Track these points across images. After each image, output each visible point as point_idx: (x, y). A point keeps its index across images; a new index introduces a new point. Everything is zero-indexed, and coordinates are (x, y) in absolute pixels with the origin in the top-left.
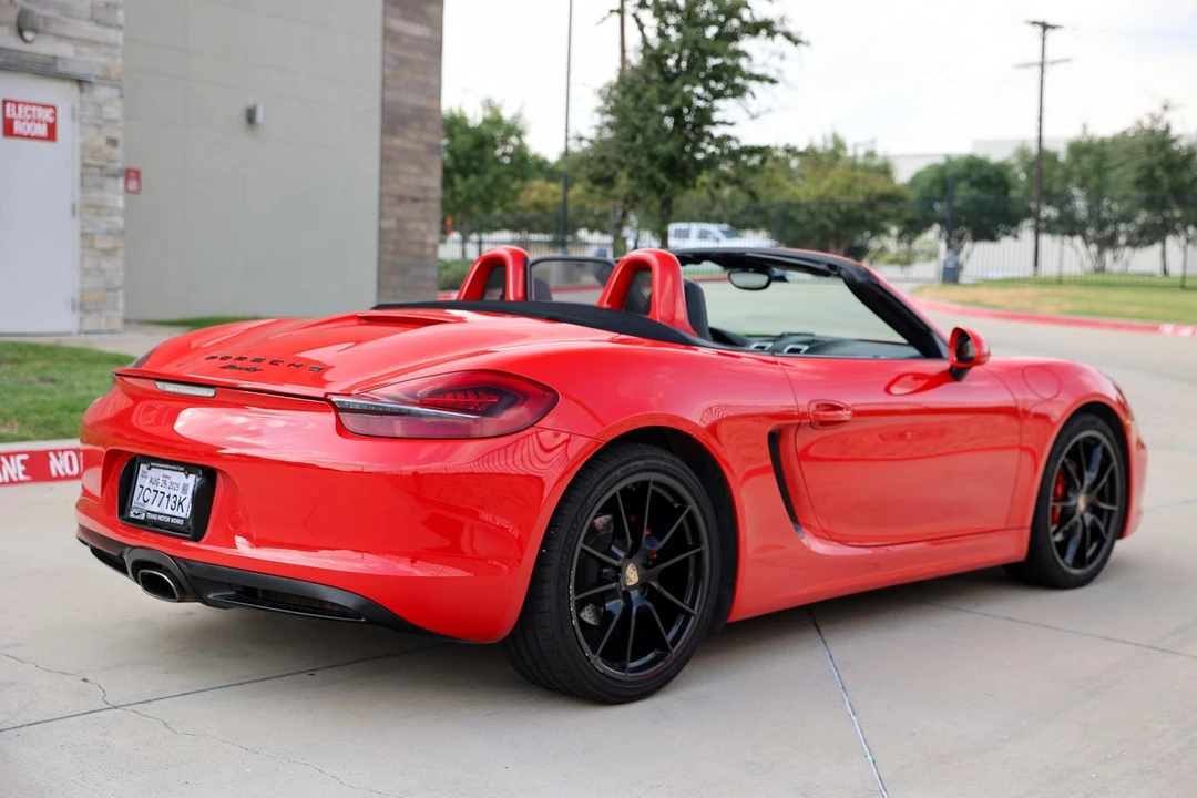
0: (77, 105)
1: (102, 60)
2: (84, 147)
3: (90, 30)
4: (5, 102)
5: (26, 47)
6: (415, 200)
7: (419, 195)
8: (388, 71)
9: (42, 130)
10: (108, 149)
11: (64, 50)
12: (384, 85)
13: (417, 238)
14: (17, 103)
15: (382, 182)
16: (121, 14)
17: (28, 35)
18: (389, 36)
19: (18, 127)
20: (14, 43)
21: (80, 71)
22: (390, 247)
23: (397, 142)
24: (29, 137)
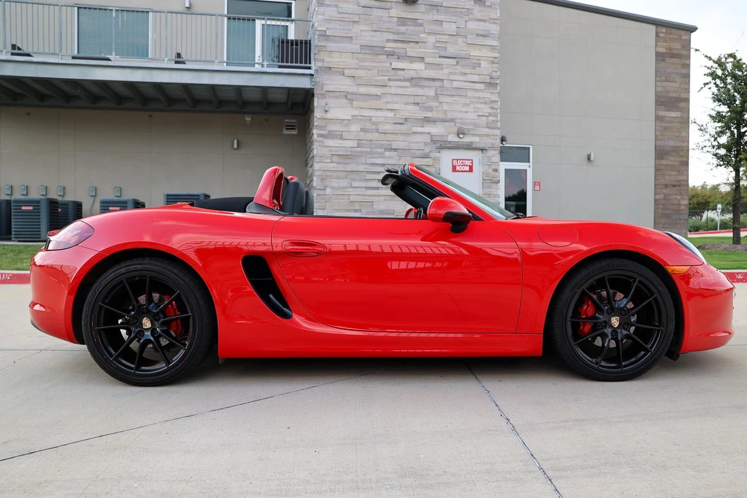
0: (481, 157)
1: (491, 141)
2: (483, 173)
3: (487, 131)
4: (453, 160)
5: (461, 140)
6: (674, 186)
7: (677, 184)
8: (658, 133)
9: (467, 169)
10: (493, 173)
11: (476, 139)
12: (656, 139)
13: (676, 202)
14: (457, 160)
15: (655, 180)
16: (499, 123)
17: (461, 136)
18: (658, 118)
19: (458, 168)
20: (457, 139)
21: (482, 146)
22: (661, 207)
23: (664, 162)
24: (462, 171)
